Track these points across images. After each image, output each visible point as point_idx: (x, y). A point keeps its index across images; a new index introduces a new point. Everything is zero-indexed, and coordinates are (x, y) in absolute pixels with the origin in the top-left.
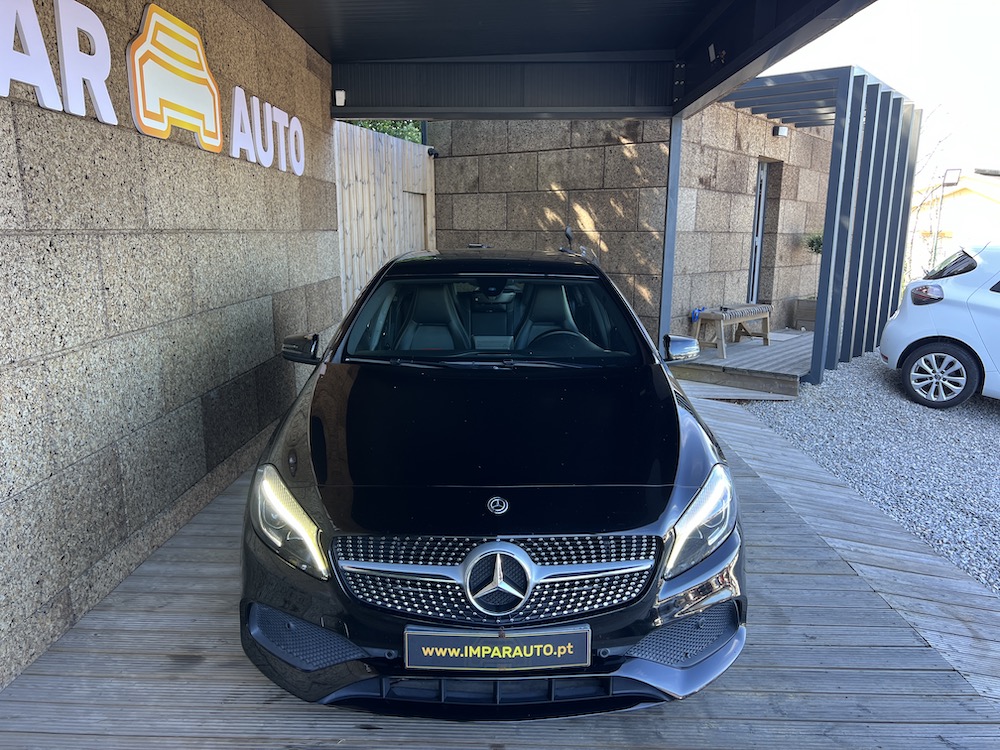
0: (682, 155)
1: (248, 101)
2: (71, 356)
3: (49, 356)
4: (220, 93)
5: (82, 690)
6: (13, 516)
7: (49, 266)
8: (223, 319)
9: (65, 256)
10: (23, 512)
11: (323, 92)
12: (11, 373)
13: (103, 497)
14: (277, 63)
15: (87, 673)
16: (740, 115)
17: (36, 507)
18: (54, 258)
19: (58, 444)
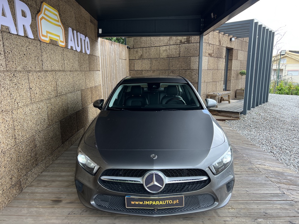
0: (203, 47)
1: (73, 32)
2: (20, 109)
3: (14, 109)
4: (64, 29)
5: (25, 211)
6: (3, 158)
7: (13, 81)
8: (66, 97)
9: (18, 78)
10: (6, 157)
11: (95, 29)
12: (2, 114)
13: (30, 152)
14: (81, 21)
15: (26, 206)
16: (220, 34)
17: (10, 155)
18: (15, 79)
19: (17, 136)
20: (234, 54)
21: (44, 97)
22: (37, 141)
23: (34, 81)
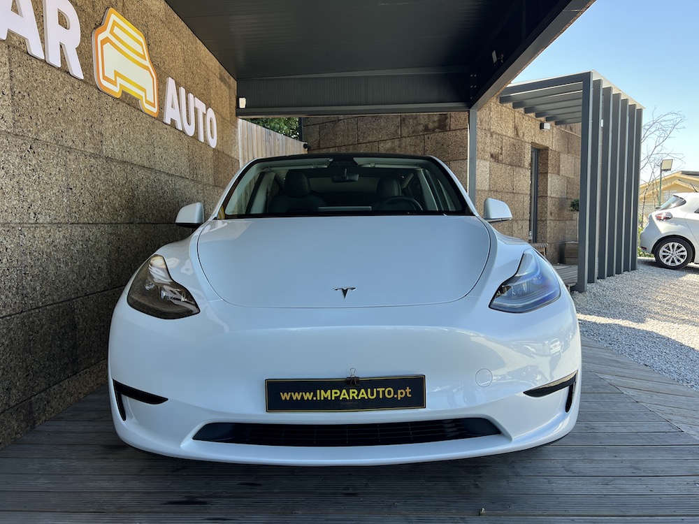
0: (478, 137)
1: (177, 90)
2: (42, 229)
4: (158, 79)
5: (34, 466)
7: (29, 162)
9: (41, 159)
11: (230, 98)
13: (61, 337)
15: (39, 456)
16: (517, 114)
17: (9, 332)
18: (32, 157)
19: (28, 290)
20: (551, 162)
21: (101, 216)
22: (79, 316)
23: (79, 174)
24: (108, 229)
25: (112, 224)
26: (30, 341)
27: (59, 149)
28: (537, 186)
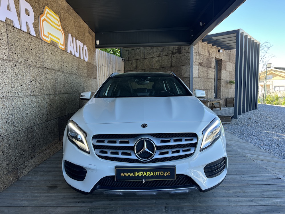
0: (194, 56)
1: (72, 38)
2: (20, 98)
3: (14, 97)
4: (64, 34)
5: (20, 196)
7: (15, 71)
9: (20, 70)
10: (4, 142)
11: (93, 41)
12: (2, 100)
13: (28, 142)
16: (209, 46)
17: (8, 141)
19: (16, 124)
20: (223, 65)
21: (43, 92)
22: (35, 133)
23: (35, 75)
24: (46, 97)
25: (47, 95)
26: (16, 144)
27: (27, 66)
28: (217, 75)
